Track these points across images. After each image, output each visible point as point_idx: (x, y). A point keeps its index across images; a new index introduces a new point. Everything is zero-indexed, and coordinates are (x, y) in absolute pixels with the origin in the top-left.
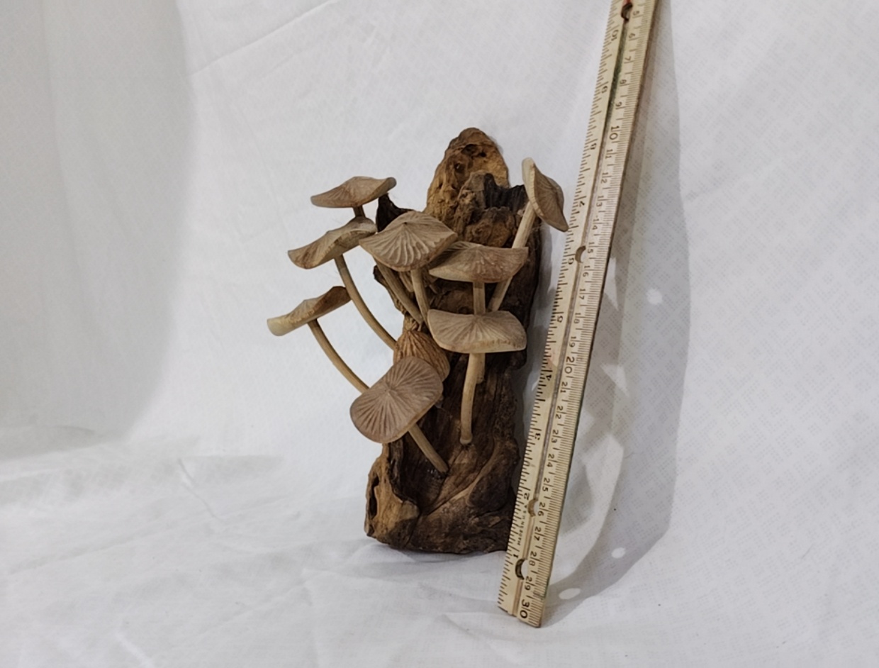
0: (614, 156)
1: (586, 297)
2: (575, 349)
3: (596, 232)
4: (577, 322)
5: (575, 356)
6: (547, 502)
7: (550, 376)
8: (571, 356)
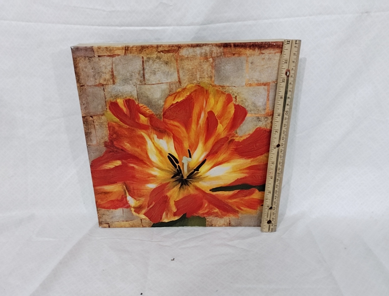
0: (287, 119)
1: (282, 157)
2: (280, 171)
3: (283, 140)
4: (280, 164)
5: (280, 172)
6: (276, 207)
7: (272, 178)
8: (279, 173)
